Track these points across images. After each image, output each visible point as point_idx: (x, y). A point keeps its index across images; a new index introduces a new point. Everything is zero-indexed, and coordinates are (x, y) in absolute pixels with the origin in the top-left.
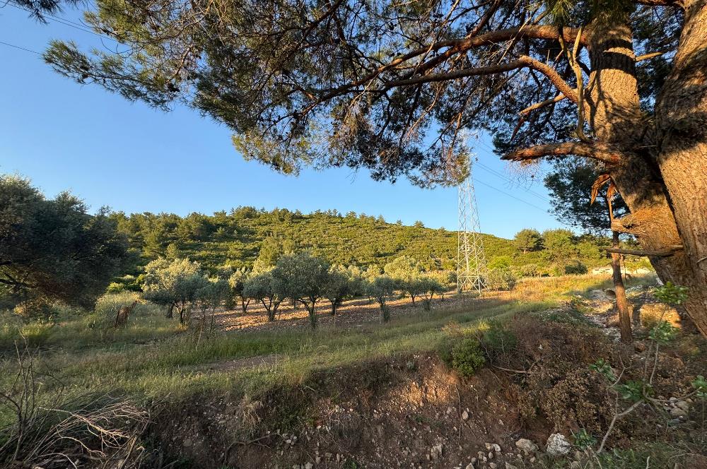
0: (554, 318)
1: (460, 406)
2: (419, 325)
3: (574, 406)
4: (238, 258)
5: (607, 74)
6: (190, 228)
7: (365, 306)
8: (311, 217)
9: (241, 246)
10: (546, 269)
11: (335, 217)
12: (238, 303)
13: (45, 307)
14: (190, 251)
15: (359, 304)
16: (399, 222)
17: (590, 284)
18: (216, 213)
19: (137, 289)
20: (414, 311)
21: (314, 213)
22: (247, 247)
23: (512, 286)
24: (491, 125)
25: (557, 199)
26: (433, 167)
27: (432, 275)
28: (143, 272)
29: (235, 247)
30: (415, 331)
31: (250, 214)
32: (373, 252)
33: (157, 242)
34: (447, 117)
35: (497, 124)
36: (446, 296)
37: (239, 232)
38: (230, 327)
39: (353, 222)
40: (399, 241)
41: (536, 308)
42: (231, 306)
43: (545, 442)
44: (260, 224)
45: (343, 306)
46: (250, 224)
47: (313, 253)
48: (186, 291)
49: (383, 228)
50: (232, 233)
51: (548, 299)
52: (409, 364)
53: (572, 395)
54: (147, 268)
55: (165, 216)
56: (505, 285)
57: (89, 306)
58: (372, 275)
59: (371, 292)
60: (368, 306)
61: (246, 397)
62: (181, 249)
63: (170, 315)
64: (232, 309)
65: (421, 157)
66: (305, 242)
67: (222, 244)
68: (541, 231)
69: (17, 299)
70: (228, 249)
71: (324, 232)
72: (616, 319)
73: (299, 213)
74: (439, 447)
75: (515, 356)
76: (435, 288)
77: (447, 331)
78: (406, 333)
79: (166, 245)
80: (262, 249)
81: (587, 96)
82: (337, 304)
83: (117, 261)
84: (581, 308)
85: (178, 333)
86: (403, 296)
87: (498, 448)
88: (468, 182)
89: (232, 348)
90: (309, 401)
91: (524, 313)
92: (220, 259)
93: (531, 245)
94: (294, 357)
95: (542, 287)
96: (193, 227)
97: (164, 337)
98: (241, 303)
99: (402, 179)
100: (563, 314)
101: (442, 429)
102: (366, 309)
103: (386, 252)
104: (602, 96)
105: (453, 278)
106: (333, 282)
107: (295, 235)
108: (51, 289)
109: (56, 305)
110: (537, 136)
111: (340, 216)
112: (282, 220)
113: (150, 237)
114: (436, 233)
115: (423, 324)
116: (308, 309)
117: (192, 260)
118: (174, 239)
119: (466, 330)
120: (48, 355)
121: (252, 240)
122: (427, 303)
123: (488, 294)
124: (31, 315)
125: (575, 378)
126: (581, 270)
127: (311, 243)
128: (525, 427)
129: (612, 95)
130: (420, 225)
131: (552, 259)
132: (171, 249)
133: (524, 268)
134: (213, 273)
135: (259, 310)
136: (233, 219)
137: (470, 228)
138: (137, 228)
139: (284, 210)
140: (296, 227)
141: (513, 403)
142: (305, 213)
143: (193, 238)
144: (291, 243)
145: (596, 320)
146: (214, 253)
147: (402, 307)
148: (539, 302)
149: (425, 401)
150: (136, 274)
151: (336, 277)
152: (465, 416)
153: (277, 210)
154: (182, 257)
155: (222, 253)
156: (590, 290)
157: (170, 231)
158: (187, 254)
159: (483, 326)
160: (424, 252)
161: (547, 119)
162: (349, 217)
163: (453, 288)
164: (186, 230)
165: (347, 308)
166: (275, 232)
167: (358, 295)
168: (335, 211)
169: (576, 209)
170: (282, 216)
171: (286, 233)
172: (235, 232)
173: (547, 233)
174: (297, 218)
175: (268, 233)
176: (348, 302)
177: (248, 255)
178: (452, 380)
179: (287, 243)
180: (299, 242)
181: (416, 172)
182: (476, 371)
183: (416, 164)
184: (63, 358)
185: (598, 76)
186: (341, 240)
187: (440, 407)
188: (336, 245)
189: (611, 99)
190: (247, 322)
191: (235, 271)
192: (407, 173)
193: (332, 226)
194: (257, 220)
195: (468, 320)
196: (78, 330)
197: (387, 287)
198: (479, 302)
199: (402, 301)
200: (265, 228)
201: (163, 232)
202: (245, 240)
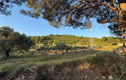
0: (110, 54)
1: (91, 69)
3: (114, 71)
4: (50, 43)
5: (121, 4)
10: (108, 44)
11: (66, 35)
13: (22, 51)
16: (78, 36)
17: (118, 47)
18: (46, 36)
19: (35, 48)
20: (81, 52)
21: (63, 35)
23: (101, 48)
24: (96, 17)
25: (111, 30)
26: (85, 25)
27: (84, 46)
28: (35, 45)
29: (49, 41)
30: (82, 56)
31: (52, 35)
32: (73, 42)
34: (87, 16)
35: (97, 16)
36: (87, 49)
39: (69, 36)
40: (78, 39)
41: (106, 52)
42: (49, 51)
43: (108, 77)
46: (52, 37)
47: (63, 42)
48: (42, 49)
49: (75, 37)
51: (108, 50)
52: (81, 62)
53: (114, 69)
54: (36, 45)
55: (38, 36)
56: (99, 47)
57: (28, 51)
58: (73, 46)
59: (73, 49)
61: (53, 66)
63: (40, 53)
65: (82, 24)
67: (47, 41)
68: (107, 37)
69: (18, 50)
72: (124, 54)
74: (87, 77)
75: (101, 61)
76: (85, 48)
77: (88, 56)
78: (80, 56)
80: (54, 41)
81: (117, 9)
82: (67, 51)
83: (32, 44)
84: (116, 52)
85: (41, 55)
86: (79, 49)
87: (98, 78)
88: (91, 28)
89: (50, 58)
90: (63, 67)
91: (103, 53)
92: (47, 43)
93: (105, 39)
94: (60, 60)
95: (107, 48)
96: (43, 38)
97: (39, 56)
98: (51, 51)
99: (79, 28)
100: (112, 53)
101: (87, 74)
102: (72, 52)
103: (76, 41)
104: (120, 9)
105: (89, 46)
108: (22, 48)
109: (23, 51)
110: (106, 18)
113: (36, 40)
114: (85, 38)
116: (62, 52)
117: (43, 43)
118: (40, 40)
119: (91, 56)
120: (23, 59)
122: (84, 51)
123: (96, 49)
124: (20, 52)
125: (114, 65)
126: (116, 44)
127: (62, 40)
128: (104, 74)
129: (123, 9)
130: (82, 36)
131: (109, 42)
132: (39, 42)
133: (103, 44)
134: (46, 46)
135: (54, 52)
136: (49, 36)
137: (92, 37)
138: (34, 38)
141: (101, 69)
143: (43, 40)
144: (59, 40)
145: (119, 54)
147: (79, 51)
148: (107, 51)
149: (84, 68)
150: (34, 46)
151: (67, 46)
152: (92, 71)
154: (41, 43)
156: (118, 48)
159: (95, 55)
161: (108, 14)
163: (89, 48)
165: (69, 52)
167: (71, 49)
169: (115, 32)
170: (57, 36)
172: (49, 39)
173: (108, 37)
174: (60, 36)
175: (55, 39)
177: (52, 43)
178: (89, 65)
179: (58, 40)
181: (81, 27)
182: (94, 63)
184: (25, 59)
185: (119, 5)
186: (67, 40)
187: (87, 70)
189: (122, 10)
190: (52, 54)
191: (50, 45)
195: (92, 54)
196: (26, 55)
197: (76, 48)
198: (94, 51)
199: (79, 50)
200: (54, 38)
201: (38, 39)
202: (51, 40)
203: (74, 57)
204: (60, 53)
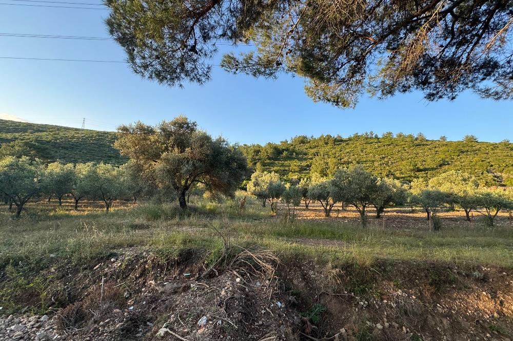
2: (481, 239)
4: (297, 172)
6: (267, 152)
7: (408, 215)
8: (350, 139)
9: (299, 163)
11: (371, 138)
12: (302, 202)
14: (268, 167)
15: (400, 211)
18: (281, 142)
19: (243, 188)
21: (352, 136)
22: (302, 164)
29: (294, 164)
30: (475, 245)
31: (303, 141)
32: (412, 168)
33: (251, 162)
37: (297, 154)
38: (300, 217)
39: (389, 142)
40: (443, 156)
42: (297, 204)
44: (311, 148)
45: (386, 212)
46: (303, 148)
49: (423, 145)
50: (293, 154)
52: (477, 274)
55: (254, 146)
58: (416, 188)
60: (411, 215)
61: (330, 264)
62: (264, 166)
64: (298, 206)
66: (346, 159)
67: (286, 162)
70: (290, 166)
71: (362, 151)
73: (339, 137)
78: (463, 244)
79: (255, 164)
80: (313, 166)
82: (380, 210)
89: (308, 231)
90: (375, 279)
92: (286, 172)
96: (269, 152)
98: (304, 202)
102: (409, 217)
103: (427, 167)
106: (383, 191)
107: (337, 155)
111: (376, 137)
112: (327, 143)
115: (489, 239)
116: (360, 211)
118: (259, 159)
121: (306, 159)
127: (350, 160)
132: (258, 165)
135: (316, 208)
136: (292, 145)
139: (328, 136)
140: (338, 148)
142: (345, 137)
143: (269, 159)
144: (334, 160)
146: (282, 168)
147: (451, 219)
149: (501, 313)
153: (322, 136)
155: (287, 169)
157: (257, 155)
158: (267, 168)
160: (477, 167)
162: (385, 137)
164: (266, 154)
165: (389, 214)
166: (322, 153)
167: (400, 204)
168: (371, 133)
170: (327, 140)
171: (330, 153)
172: (294, 154)
174: (338, 141)
175: (317, 154)
176: (389, 209)
177: (303, 170)
179: (331, 161)
180: (341, 159)
183: (488, 74)
188: (373, 161)
190: (310, 215)
191: (300, 180)
192: (473, 86)
193: (369, 145)
194: (308, 145)
197: (434, 200)
199: (451, 214)
200: (314, 150)
201: (253, 156)
202: (301, 160)
203: (428, 244)
204: (345, 214)
